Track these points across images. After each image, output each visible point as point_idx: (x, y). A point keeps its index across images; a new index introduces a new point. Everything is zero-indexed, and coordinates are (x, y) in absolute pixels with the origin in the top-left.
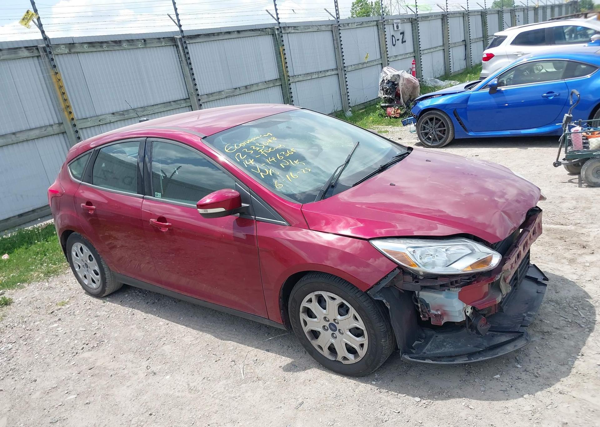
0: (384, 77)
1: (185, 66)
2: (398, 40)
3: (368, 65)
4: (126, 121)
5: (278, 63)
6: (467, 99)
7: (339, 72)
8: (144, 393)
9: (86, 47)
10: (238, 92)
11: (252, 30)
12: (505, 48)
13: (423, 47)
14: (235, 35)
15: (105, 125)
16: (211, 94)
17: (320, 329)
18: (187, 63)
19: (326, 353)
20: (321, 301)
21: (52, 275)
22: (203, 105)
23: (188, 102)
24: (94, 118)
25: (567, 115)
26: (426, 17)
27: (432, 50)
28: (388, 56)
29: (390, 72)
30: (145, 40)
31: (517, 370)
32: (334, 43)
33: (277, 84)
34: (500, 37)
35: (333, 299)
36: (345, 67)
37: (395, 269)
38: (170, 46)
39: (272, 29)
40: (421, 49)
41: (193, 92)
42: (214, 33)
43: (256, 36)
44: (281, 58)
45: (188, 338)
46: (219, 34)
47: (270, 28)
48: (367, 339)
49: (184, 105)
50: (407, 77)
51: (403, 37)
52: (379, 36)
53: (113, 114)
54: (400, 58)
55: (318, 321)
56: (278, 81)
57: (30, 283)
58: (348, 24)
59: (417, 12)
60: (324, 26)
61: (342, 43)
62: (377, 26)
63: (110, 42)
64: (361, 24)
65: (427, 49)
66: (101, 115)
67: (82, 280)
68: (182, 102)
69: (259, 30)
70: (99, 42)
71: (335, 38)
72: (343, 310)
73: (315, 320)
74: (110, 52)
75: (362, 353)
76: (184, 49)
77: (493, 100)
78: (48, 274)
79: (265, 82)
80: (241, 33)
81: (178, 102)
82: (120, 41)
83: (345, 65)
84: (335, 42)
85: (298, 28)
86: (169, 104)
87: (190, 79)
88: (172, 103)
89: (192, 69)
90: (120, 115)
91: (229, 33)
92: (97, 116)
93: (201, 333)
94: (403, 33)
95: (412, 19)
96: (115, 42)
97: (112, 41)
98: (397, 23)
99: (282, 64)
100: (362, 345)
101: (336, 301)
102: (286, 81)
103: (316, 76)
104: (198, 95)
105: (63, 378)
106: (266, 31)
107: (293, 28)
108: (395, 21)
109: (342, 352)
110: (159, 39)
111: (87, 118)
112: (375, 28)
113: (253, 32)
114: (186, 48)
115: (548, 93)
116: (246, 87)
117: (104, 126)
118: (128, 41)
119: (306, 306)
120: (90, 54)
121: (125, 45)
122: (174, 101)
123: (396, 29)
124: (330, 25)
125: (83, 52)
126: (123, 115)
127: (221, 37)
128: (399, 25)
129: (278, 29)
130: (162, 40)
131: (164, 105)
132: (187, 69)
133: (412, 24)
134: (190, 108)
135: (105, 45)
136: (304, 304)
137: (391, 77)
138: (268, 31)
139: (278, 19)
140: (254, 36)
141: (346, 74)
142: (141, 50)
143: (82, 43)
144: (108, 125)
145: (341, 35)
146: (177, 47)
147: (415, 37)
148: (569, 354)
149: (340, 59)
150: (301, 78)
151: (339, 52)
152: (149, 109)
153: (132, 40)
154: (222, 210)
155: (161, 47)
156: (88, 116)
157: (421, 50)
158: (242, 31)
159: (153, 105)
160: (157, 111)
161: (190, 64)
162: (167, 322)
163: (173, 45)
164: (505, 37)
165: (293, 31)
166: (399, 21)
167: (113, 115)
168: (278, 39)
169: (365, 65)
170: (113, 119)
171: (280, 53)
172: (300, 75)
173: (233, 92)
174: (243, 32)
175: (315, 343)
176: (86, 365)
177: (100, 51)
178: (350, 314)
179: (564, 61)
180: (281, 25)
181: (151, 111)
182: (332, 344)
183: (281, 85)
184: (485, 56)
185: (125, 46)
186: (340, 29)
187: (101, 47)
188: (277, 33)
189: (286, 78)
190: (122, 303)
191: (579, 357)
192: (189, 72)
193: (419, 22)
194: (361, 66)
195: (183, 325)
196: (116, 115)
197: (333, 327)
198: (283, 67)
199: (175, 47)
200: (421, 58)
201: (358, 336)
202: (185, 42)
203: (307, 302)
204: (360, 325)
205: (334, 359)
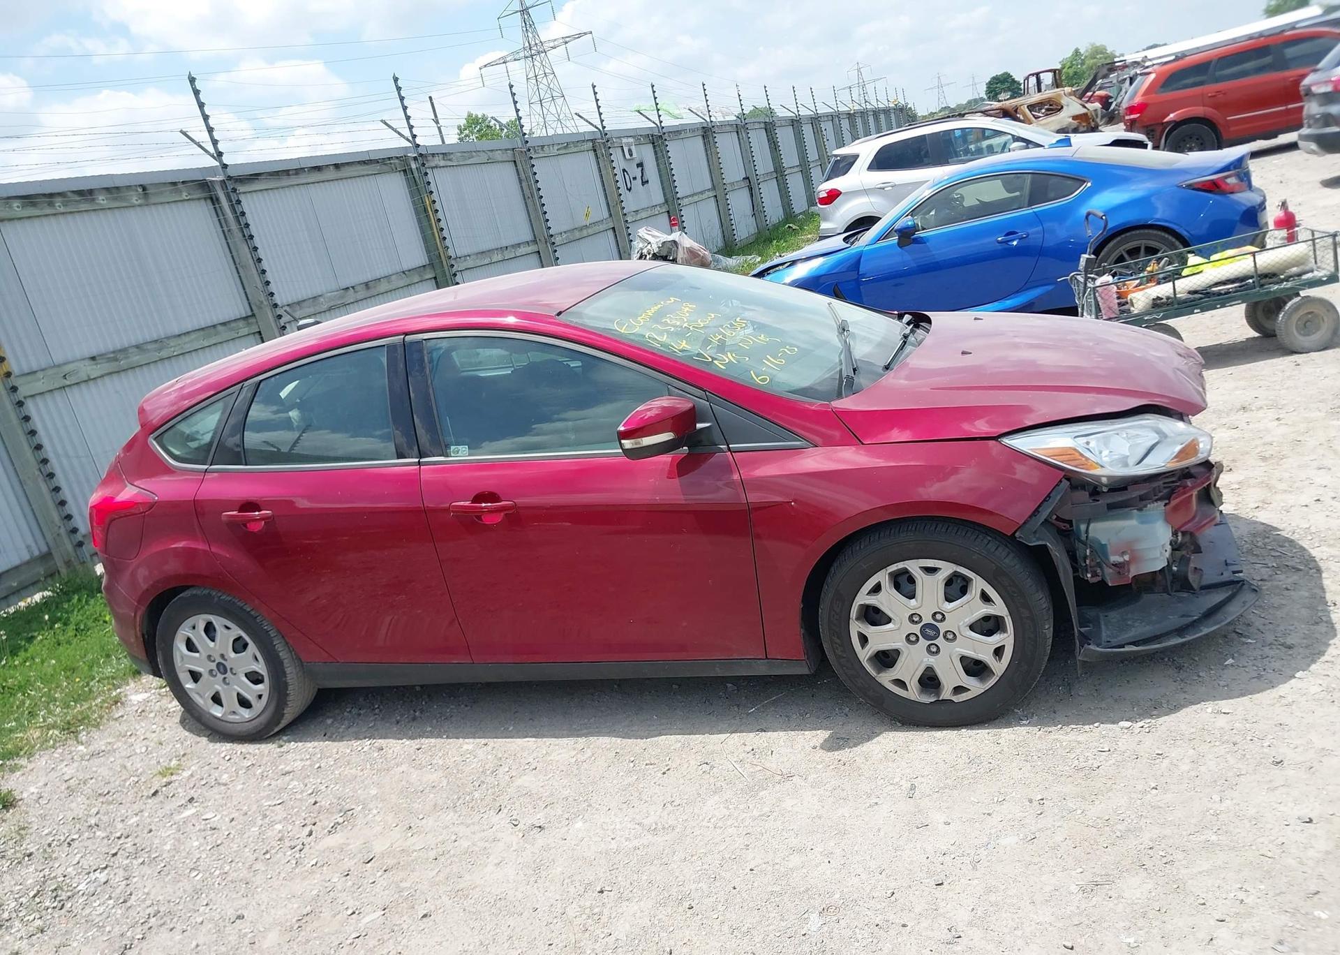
0: (642, 249)
1: (238, 243)
2: (635, 178)
3: (590, 231)
4: (123, 374)
5: (421, 228)
6: (856, 262)
7: (541, 247)
8: (547, 864)
9: (18, 207)
10: (351, 296)
11: (364, 163)
12: (859, 176)
13: (682, 191)
14: (331, 174)
15: (75, 386)
16: (299, 303)
17: (899, 645)
18: (244, 236)
19: (913, 693)
20: (899, 584)
22: (287, 325)
23: (252, 323)
24: (50, 372)
25: (1086, 256)
26: (678, 132)
27: (696, 198)
28: (625, 211)
29: (653, 236)
30: (144, 188)
32: (521, 187)
33: (427, 277)
34: (844, 158)
35: (932, 570)
36: (552, 236)
37: (1061, 481)
38: (199, 199)
39: (403, 159)
40: (678, 196)
41: (263, 299)
42: (289, 170)
43: (372, 175)
44: (429, 220)
46: (298, 171)
47: (397, 158)
48: (1012, 632)
49: (245, 331)
50: (688, 246)
51: (642, 173)
52: (600, 171)
53: (93, 358)
54: (644, 215)
55: (897, 627)
56: (428, 270)
58: (543, 147)
59: (661, 122)
60: (499, 152)
61: (539, 185)
62: (595, 151)
63: (69, 194)
64: (566, 148)
65: (687, 197)
66: (65, 364)
67: (205, 708)
68: (241, 324)
69: (378, 162)
70: (44, 195)
71: (523, 176)
72: (956, 588)
73: (890, 626)
74: (69, 217)
75: (999, 666)
76: (232, 205)
79: (404, 272)
80: (342, 169)
81: (233, 325)
82: (91, 192)
83: (551, 232)
84: (524, 184)
85: (452, 156)
86: (212, 330)
87: (254, 271)
88: (220, 328)
89: (256, 249)
90: (110, 360)
91: (318, 169)
92: (55, 366)
94: (640, 165)
95: (652, 136)
96: (80, 193)
97: (73, 192)
98: (628, 144)
99: (433, 234)
100: (999, 650)
101: (939, 572)
102: (446, 268)
103: (500, 257)
104: (276, 306)
105: (315, 892)
106: (391, 164)
107: (441, 156)
108: (624, 140)
109: (952, 677)
110: (174, 184)
111: (35, 372)
112: (592, 154)
113: (366, 167)
114: (239, 202)
115: (1008, 234)
116: (367, 285)
117: (75, 389)
118: (107, 189)
119: (868, 602)
120: (27, 223)
121: (101, 199)
122: (224, 324)
123: (628, 156)
124: (508, 149)
125: (10, 220)
126: (116, 360)
127: (303, 179)
128: (633, 148)
129: (415, 158)
130: (180, 186)
131: (202, 333)
132: (244, 250)
133: (654, 147)
134: (257, 336)
135: (58, 202)
136: (862, 600)
138: (395, 164)
139: (414, 136)
140: (367, 175)
141: (556, 251)
142: (138, 209)
143: (9, 198)
144: (83, 386)
145: (535, 169)
146: (214, 200)
147: (663, 172)
149: (539, 220)
150: (470, 263)
151: (535, 204)
152: (172, 344)
153: (117, 188)
154: (666, 437)
155: (180, 204)
156: (35, 368)
157: (679, 199)
158: (343, 165)
159: (179, 335)
160: (188, 347)
161: (251, 237)
163: (205, 199)
164: (856, 157)
165: (442, 163)
166: (631, 140)
167: (93, 362)
168: (417, 179)
169: (585, 233)
170: (94, 370)
171: (425, 210)
172: (469, 256)
173: (342, 297)
174: (347, 167)
175: (887, 678)
176: (350, 859)
177: (46, 215)
178: (974, 592)
180: (421, 150)
181: (177, 349)
182: (929, 669)
183: (435, 278)
184: (823, 195)
185: (102, 202)
186: (531, 158)
187: (51, 204)
188: (413, 166)
189: (444, 263)
190: (327, 736)
191: (1331, 608)
192: (249, 256)
193: (667, 143)
194: (577, 234)
196: (100, 361)
197: (930, 632)
198: (435, 240)
199: (209, 202)
200: (682, 213)
201: (989, 633)
202: (234, 190)
203: (869, 593)
204: (997, 607)
205: (933, 700)
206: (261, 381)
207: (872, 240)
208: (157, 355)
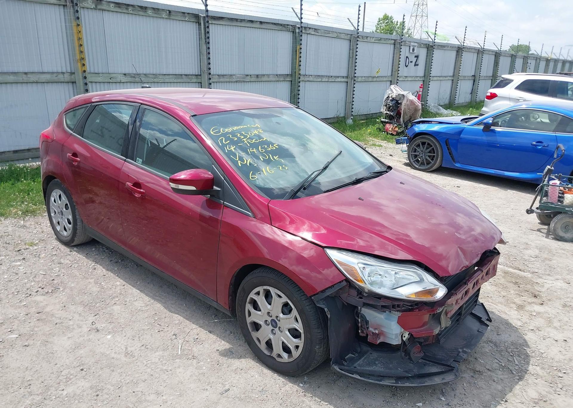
0: (389, 94)
1: (203, 44)
2: (411, 62)
3: (378, 79)
4: (136, 84)
5: (292, 60)
6: (461, 131)
7: (349, 80)
8: (82, 347)
9: (112, 6)
10: (248, 79)
11: (275, 24)
12: (509, 91)
13: (433, 73)
14: (257, 25)
15: (115, 83)
16: (223, 75)
17: (261, 323)
18: (206, 42)
19: (263, 347)
20: (268, 296)
21: (30, 214)
22: (212, 84)
23: (199, 78)
24: (105, 75)
25: (549, 167)
26: (442, 47)
27: (441, 78)
28: (399, 75)
29: (396, 90)
30: (170, 12)
31: (440, 402)
32: (350, 52)
33: (287, 80)
34: (507, 79)
35: (280, 297)
36: (355, 77)
37: (342, 281)
38: (193, 22)
39: (294, 27)
40: (431, 75)
41: (205, 70)
42: (238, 19)
43: (277, 30)
44: (296, 56)
45: (139, 303)
46: (242, 21)
47: (292, 26)
48: (303, 342)
49: (195, 80)
50: (411, 99)
51: (417, 60)
52: (394, 54)
53: (125, 74)
54: (410, 79)
55: (262, 315)
56: (289, 77)
57: (7, 218)
58: (367, 37)
59: (435, 40)
60: (344, 34)
61: (357, 53)
62: (395, 45)
63: (136, 7)
64: (379, 40)
65: (437, 77)
66: (113, 73)
67: (55, 225)
68: (194, 77)
69: (281, 25)
70: (125, 4)
71: (352, 48)
72: (286, 309)
73: (259, 313)
74: (134, 16)
75: (296, 354)
76: (205, 28)
77: (485, 138)
78: (26, 213)
79: (277, 75)
80: (263, 24)
81: (190, 77)
82: (146, 8)
83: (356, 75)
84: (351, 51)
85: (319, 31)
86: (180, 76)
87: (206, 57)
88: (184, 76)
89: (209, 48)
90: (131, 77)
91: (252, 22)
92: (110, 74)
93: (152, 301)
94: (417, 57)
95: (429, 45)
96: (141, 7)
97: (138, 6)
98: (414, 46)
99: (296, 62)
100: (297, 347)
101: (282, 299)
102: (297, 78)
103: (327, 80)
104: (210, 74)
105: (11, 316)
106: (287, 27)
107: (313, 30)
108: (412, 44)
109: (277, 349)
110: (184, 13)
111: (99, 73)
112: (392, 46)
113: (275, 26)
114: (208, 27)
115: (537, 142)
116: (257, 76)
117: (114, 84)
118: (153, 8)
119: (254, 298)
120: (115, 14)
121: (150, 12)
122: (186, 75)
123: (411, 51)
124: (349, 34)
125: (109, 11)
126: (134, 77)
127: (243, 24)
128: (416, 48)
129: (299, 28)
130: (186, 15)
131: (175, 76)
132: (204, 47)
133: (428, 50)
134: (200, 84)
135: (130, 9)
136: (252, 295)
137: (396, 96)
138: (289, 28)
139: (302, 18)
140: (275, 30)
141: (355, 84)
142: (165, 20)
143: (109, 2)
144: (118, 84)
145: (358, 46)
146: (200, 24)
147: (428, 63)
148: (494, 397)
149: (352, 68)
150: (311, 79)
151: (352, 61)
152: (160, 77)
153: (158, 9)
154: (193, 188)
155: (184, 22)
156: (100, 71)
157: (430, 76)
158: (264, 22)
159: (165, 75)
160: (167, 80)
161: (209, 43)
162: (124, 283)
163: (196, 22)
164: (511, 81)
165: (313, 33)
166: (416, 44)
167: (125, 76)
168: (297, 37)
169: (375, 79)
170: (124, 79)
171: (296, 51)
172: (311, 76)
173: (244, 78)
174: (266, 24)
175: (255, 335)
176: (35, 309)
177: (124, 13)
178: (292, 315)
179: (559, 116)
180: (302, 25)
181: (162, 80)
182: (270, 339)
183: (291, 81)
184: (489, 94)
185: (149, 13)
186: (358, 41)
187: (127, 9)
188: (297, 31)
189: (297, 76)
190: (87, 256)
191: (503, 402)
192: (205, 51)
193: (434, 50)
194: (370, 79)
195: (138, 289)
196: (128, 76)
197: (274, 323)
198: (296, 65)
199: (197, 24)
200: (430, 83)
201: (295, 337)
202: (208, 22)
203: (255, 294)
204: (299, 327)
205: (269, 354)
206: (97, 105)
207: (473, 124)
208: (152, 80)
